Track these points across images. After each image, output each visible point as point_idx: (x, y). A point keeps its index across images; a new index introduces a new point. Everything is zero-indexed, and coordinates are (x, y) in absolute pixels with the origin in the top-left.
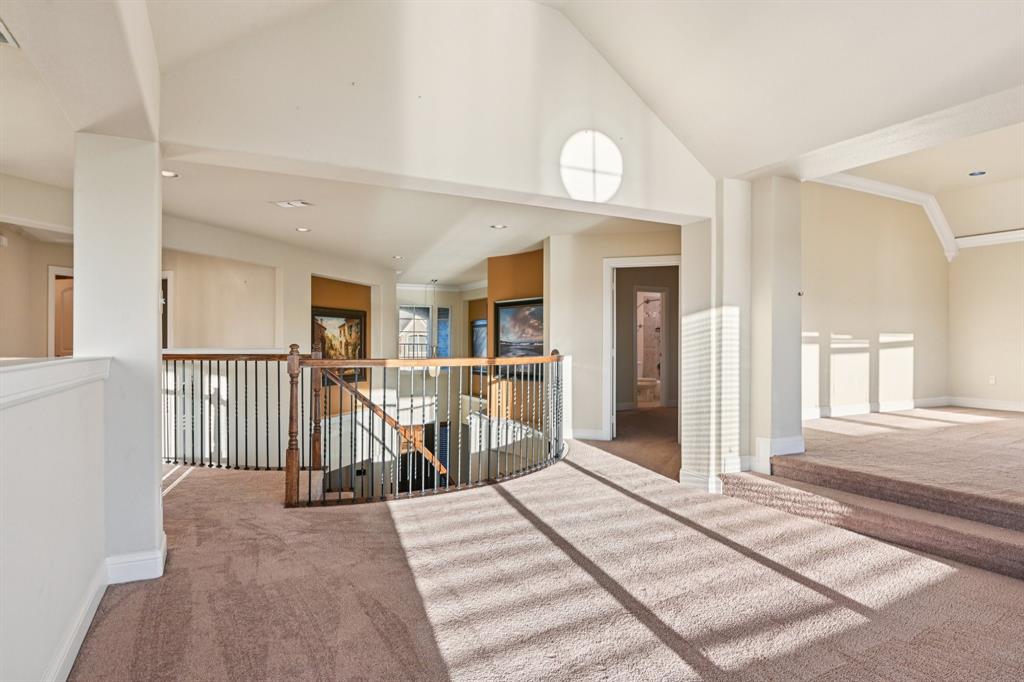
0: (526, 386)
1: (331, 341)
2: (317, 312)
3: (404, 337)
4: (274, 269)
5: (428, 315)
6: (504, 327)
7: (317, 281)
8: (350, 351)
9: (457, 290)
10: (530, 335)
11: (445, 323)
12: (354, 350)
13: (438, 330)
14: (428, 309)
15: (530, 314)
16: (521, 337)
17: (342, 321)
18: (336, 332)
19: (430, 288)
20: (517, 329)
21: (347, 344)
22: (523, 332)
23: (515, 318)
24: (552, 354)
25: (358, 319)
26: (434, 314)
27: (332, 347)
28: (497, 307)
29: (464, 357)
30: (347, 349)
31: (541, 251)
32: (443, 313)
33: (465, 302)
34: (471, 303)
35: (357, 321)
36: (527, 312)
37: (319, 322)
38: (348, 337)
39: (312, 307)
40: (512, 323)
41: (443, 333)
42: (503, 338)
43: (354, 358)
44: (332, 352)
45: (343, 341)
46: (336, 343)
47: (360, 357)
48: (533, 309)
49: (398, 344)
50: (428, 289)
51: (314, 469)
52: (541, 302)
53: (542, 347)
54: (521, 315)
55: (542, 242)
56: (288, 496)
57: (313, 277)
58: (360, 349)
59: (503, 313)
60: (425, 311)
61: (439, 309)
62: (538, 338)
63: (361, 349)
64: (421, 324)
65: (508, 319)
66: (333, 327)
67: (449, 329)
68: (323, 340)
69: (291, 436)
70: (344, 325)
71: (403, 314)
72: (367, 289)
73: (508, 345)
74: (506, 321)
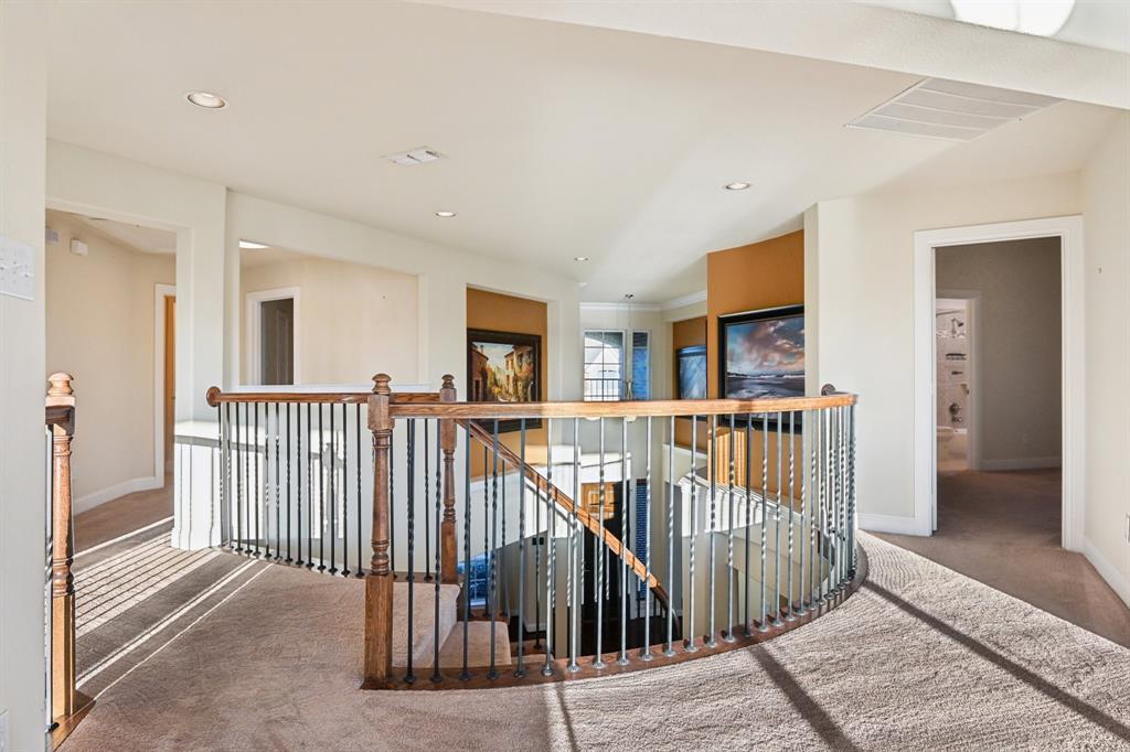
0: (786, 443)
1: (494, 374)
2: (475, 336)
3: (592, 371)
4: (417, 276)
5: (621, 344)
6: (732, 354)
7: (474, 294)
8: (520, 388)
9: (657, 309)
10: (776, 364)
11: (642, 351)
12: (525, 387)
13: (634, 361)
14: (621, 334)
15: (775, 331)
16: (761, 365)
17: (509, 348)
18: (502, 363)
19: (623, 308)
20: (754, 355)
21: (516, 379)
22: (765, 358)
23: (751, 338)
24: (824, 393)
25: (530, 345)
26: (628, 341)
27: (496, 383)
28: (723, 323)
29: (667, 399)
30: (516, 385)
31: (801, 232)
32: (640, 339)
33: (667, 323)
34: (676, 325)
35: (529, 349)
36: (772, 329)
37: (479, 350)
38: (517, 369)
39: (468, 329)
40: (747, 345)
41: (639, 365)
42: (732, 368)
43: (526, 400)
44: (496, 390)
45: (512, 375)
46: (501, 378)
47: (534, 400)
48: (781, 323)
49: (583, 379)
50: (621, 308)
51: (444, 582)
52: (800, 311)
53: (803, 381)
54: (761, 334)
55: (801, 218)
56: (369, 663)
57: (468, 289)
58: (533, 386)
59: (731, 332)
60: (616, 337)
61: (635, 334)
62: (795, 367)
63: (534, 389)
64: (612, 354)
65: (740, 340)
66: (497, 358)
67: (647, 360)
68: (484, 373)
69: (376, 550)
70: (512, 354)
71: (589, 342)
72: (542, 307)
73: (741, 378)
74: (736, 344)
